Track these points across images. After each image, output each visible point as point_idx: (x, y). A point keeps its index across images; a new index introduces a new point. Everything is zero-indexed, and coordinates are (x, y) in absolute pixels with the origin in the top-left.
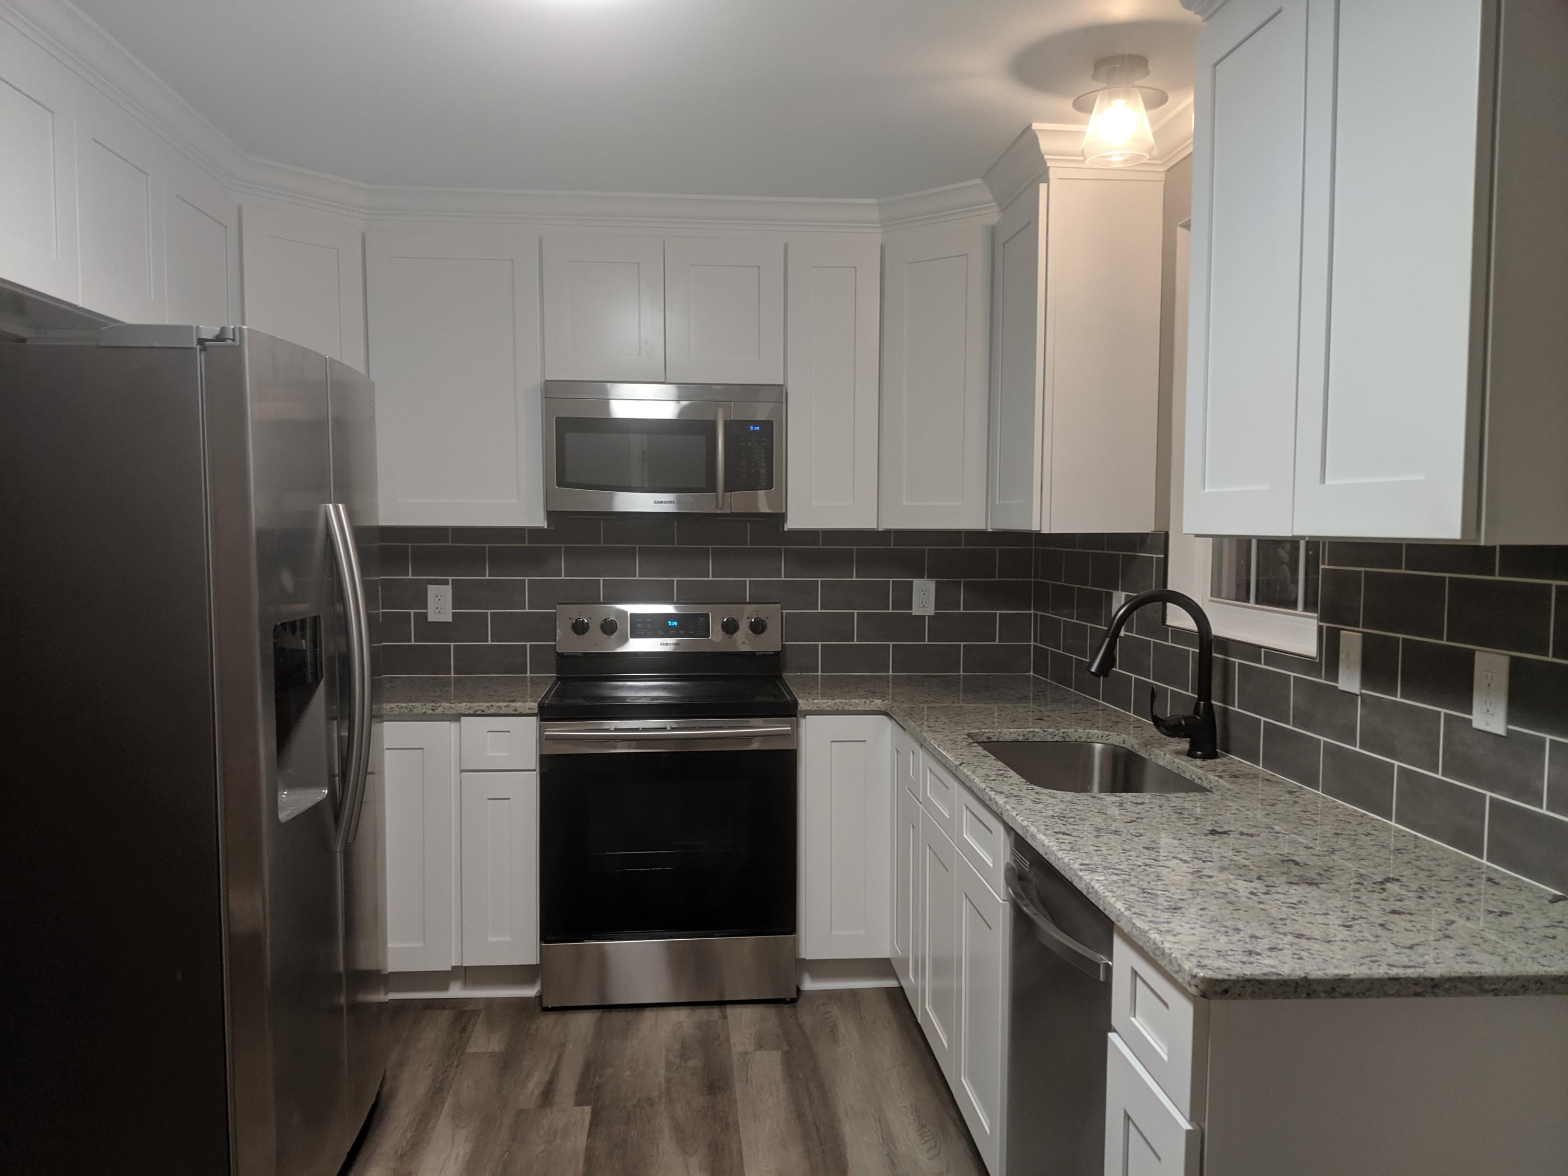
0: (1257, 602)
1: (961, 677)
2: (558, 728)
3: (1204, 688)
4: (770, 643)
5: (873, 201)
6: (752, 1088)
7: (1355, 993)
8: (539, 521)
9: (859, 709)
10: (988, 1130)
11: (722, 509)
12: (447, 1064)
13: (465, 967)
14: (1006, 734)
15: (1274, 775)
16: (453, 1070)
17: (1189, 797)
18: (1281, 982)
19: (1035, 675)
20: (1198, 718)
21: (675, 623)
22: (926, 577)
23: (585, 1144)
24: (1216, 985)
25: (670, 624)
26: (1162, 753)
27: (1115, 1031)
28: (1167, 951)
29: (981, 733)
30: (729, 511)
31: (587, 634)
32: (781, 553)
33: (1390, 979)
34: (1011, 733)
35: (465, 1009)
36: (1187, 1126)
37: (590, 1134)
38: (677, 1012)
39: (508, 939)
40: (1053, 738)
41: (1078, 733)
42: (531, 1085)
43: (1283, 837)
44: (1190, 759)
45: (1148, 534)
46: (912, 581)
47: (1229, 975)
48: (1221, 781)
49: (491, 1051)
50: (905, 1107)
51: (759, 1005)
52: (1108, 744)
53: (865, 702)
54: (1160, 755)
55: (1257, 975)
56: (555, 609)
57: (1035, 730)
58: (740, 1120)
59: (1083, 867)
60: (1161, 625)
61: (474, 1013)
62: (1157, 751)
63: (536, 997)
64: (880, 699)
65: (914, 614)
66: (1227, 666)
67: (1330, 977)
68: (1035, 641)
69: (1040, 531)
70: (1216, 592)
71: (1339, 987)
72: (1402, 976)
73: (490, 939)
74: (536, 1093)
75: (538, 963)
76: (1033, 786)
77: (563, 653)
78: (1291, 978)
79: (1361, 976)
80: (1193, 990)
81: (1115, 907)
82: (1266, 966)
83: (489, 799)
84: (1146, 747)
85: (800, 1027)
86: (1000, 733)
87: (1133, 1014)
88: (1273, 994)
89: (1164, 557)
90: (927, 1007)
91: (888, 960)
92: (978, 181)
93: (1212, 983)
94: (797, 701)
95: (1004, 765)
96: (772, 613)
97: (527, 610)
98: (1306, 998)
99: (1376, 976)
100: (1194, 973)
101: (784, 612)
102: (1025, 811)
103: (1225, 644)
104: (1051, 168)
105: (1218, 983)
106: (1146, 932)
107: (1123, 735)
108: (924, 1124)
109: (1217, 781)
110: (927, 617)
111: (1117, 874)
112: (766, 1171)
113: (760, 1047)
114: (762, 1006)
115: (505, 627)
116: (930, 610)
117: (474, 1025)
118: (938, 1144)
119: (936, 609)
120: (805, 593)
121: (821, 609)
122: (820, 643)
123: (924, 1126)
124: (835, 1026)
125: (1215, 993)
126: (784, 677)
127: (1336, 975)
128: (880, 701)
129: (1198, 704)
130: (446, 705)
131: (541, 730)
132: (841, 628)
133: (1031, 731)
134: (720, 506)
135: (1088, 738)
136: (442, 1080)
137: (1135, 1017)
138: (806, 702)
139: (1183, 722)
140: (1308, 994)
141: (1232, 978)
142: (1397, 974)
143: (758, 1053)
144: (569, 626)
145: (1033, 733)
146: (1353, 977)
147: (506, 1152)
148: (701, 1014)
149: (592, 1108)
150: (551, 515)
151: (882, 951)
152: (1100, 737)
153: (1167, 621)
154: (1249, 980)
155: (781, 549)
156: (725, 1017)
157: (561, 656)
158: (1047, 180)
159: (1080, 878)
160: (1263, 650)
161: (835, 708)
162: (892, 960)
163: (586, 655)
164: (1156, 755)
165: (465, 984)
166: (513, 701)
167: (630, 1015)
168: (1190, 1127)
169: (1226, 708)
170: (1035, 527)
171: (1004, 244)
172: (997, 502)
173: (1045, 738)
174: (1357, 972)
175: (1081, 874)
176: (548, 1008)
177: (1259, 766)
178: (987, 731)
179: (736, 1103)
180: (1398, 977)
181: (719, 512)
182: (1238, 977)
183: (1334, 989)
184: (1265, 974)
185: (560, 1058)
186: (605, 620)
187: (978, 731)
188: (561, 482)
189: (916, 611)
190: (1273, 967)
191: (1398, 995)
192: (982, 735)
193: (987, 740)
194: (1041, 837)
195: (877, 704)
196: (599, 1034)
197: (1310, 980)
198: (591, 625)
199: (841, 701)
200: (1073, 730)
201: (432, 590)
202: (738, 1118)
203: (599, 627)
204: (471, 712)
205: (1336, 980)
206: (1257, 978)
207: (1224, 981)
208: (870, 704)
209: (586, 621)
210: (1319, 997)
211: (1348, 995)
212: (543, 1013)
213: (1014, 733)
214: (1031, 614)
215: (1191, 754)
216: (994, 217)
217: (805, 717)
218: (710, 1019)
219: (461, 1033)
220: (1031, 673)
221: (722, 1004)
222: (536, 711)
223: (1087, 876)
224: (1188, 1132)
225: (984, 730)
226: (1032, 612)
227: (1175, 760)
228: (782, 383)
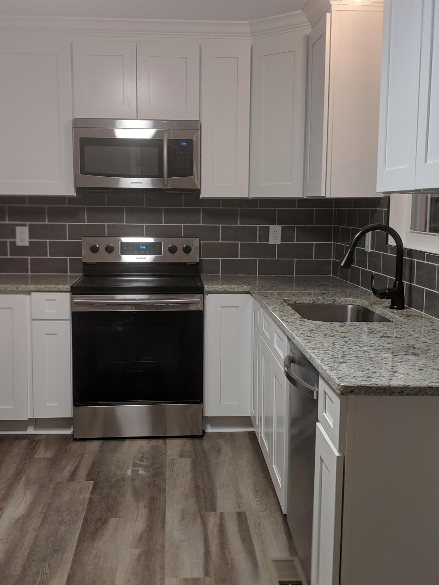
0: (430, 231)
1: (294, 277)
2: (82, 298)
3: (399, 276)
4: (194, 258)
5: (247, 22)
6: (175, 474)
7: (412, 394)
8: (71, 192)
9: (236, 290)
10: (281, 487)
11: (166, 186)
12: (24, 463)
13: (35, 418)
14: (304, 300)
15: (428, 316)
16: (27, 465)
17: (379, 323)
18: (378, 388)
19: (333, 276)
20: (395, 289)
21: (144, 247)
22: (276, 224)
23: (89, 496)
24: (347, 389)
25: (141, 248)
26: (378, 307)
27: (319, 422)
28: (331, 377)
29: (291, 300)
30: (170, 188)
31: (98, 252)
32: (200, 211)
33: (429, 387)
34: (306, 300)
35: (35, 439)
36: (337, 454)
37: (92, 492)
38: (142, 441)
39: (56, 404)
40: (328, 302)
41: (340, 300)
42: (65, 472)
43: (415, 338)
44: (391, 309)
45: (381, 198)
46: (269, 227)
47: (354, 384)
48: (400, 318)
49: (47, 457)
50: (250, 483)
51: (183, 439)
52: (356, 305)
53: (239, 287)
54: (377, 308)
55: (367, 385)
56: (81, 239)
57: (319, 298)
58: (167, 488)
59: (310, 348)
60: (385, 244)
61: (39, 441)
62: (376, 306)
63: (71, 434)
64: (247, 285)
65: (270, 244)
66: (412, 262)
67: (401, 386)
68: (333, 258)
69: (325, 196)
70: (414, 227)
71: (405, 390)
72: (434, 386)
73: (47, 405)
74: (67, 475)
75: (72, 417)
76: (304, 319)
77: (86, 262)
78: (383, 386)
79: (415, 386)
80: (338, 391)
81: (317, 362)
82: (373, 381)
83: (47, 334)
84: (371, 305)
85: (202, 448)
86: (301, 299)
87: (324, 412)
88: (374, 393)
89: (388, 210)
90: (262, 435)
91: (249, 417)
92: (300, 11)
93: (346, 387)
94: (203, 286)
95: (294, 311)
96: (195, 243)
97: (67, 240)
98: (389, 395)
99: (422, 386)
100: (338, 384)
101: (202, 242)
102: (294, 328)
103: (411, 253)
104: (332, 5)
105: (348, 388)
106: (326, 370)
107: (362, 300)
108: (258, 490)
109: (399, 318)
110: (277, 245)
111: (324, 351)
112: (176, 509)
113: (181, 456)
114: (184, 439)
115: (56, 249)
116: (278, 242)
117: (39, 446)
118: (263, 499)
119: (282, 241)
120: (213, 233)
121: (221, 241)
122: (220, 259)
123: (257, 491)
124: (220, 448)
125: (347, 392)
126: (201, 276)
127: (404, 385)
128: (246, 286)
129: (395, 283)
130: (23, 286)
131: (72, 299)
132: (232, 250)
133: (317, 299)
134: (166, 185)
135: (346, 302)
136: (21, 469)
137: (325, 413)
138: (208, 287)
139: (387, 291)
140: (390, 394)
141: (355, 385)
142: (432, 385)
143: (180, 459)
144: (89, 248)
145: (317, 300)
146: (412, 386)
147: (50, 499)
148: (154, 442)
149: (94, 482)
150: (78, 189)
151: (247, 413)
152: (351, 302)
153: (388, 242)
154: (363, 387)
155: (200, 209)
156: (165, 444)
157: (85, 264)
158: (330, 11)
159: (307, 352)
160: (426, 254)
161: (223, 290)
162: (251, 418)
163: (98, 263)
164: (375, 309)
165: (35, 427)
166: (58, 285)
167: (118, 443)
168: (339, 455)
169: (410, 285)
170: (323, 195)
171: (312, 45)
172: (308, 183)
173: (324, 302)
174: (414, 384)
175: (308, 351)
176: (76, 439)
177: (423, 312)
178: (294, 298)
179: (166, 480)
180: (433, 386)
181: (165, 188)
182: (358, 385)
183: (402, 392)
184: (370, 384)
185: (80, 461)
186: (107, 246)
187: (289, 298)
188: (83, 172)
189: (271, 242)
190: (376, 382)
191: (432, 395)
192: (292, 300)
193: (295, 303)
194: (297, 338)
195: (244, 288)
196: (101, 450)
197: (391, 387)
198: (100, 248)
199: (226, 286)
200: (338, 298)
201: (18, 229)
202: (166, 487)
203: (104, 249)
204: (36, 290)
205: (403, 387)
206: (367, 386)
207: (351, 387)
208: (241, 288)
209: (98, 246)
210: (395, 395)
211: (409, 394)
212: (74, 441)
213: (308, 299)
214: (331, 244)
215: (392, 307)
216: (308, 31)
217: (207, 294)
218: (158, 444)
219: (32, 449)
220: (331, 275)
221: (165, 438)
222: (69, 290)
223: (309, 351)
224: (338, 457)
225: (292, 298)
226: (332, 243)
227: (383, 310)
228: (198, 119)
